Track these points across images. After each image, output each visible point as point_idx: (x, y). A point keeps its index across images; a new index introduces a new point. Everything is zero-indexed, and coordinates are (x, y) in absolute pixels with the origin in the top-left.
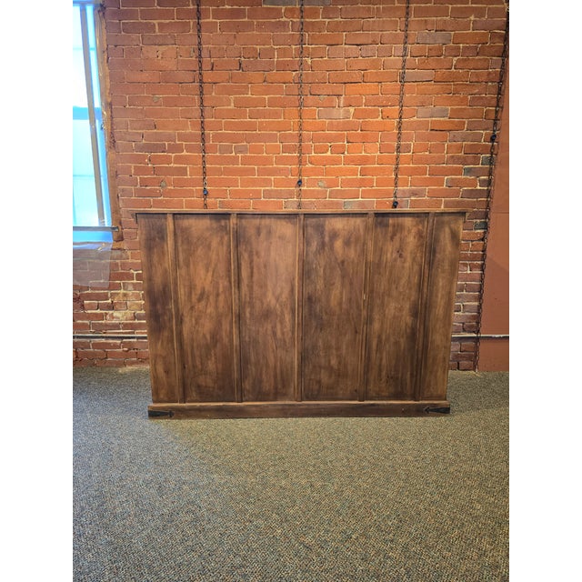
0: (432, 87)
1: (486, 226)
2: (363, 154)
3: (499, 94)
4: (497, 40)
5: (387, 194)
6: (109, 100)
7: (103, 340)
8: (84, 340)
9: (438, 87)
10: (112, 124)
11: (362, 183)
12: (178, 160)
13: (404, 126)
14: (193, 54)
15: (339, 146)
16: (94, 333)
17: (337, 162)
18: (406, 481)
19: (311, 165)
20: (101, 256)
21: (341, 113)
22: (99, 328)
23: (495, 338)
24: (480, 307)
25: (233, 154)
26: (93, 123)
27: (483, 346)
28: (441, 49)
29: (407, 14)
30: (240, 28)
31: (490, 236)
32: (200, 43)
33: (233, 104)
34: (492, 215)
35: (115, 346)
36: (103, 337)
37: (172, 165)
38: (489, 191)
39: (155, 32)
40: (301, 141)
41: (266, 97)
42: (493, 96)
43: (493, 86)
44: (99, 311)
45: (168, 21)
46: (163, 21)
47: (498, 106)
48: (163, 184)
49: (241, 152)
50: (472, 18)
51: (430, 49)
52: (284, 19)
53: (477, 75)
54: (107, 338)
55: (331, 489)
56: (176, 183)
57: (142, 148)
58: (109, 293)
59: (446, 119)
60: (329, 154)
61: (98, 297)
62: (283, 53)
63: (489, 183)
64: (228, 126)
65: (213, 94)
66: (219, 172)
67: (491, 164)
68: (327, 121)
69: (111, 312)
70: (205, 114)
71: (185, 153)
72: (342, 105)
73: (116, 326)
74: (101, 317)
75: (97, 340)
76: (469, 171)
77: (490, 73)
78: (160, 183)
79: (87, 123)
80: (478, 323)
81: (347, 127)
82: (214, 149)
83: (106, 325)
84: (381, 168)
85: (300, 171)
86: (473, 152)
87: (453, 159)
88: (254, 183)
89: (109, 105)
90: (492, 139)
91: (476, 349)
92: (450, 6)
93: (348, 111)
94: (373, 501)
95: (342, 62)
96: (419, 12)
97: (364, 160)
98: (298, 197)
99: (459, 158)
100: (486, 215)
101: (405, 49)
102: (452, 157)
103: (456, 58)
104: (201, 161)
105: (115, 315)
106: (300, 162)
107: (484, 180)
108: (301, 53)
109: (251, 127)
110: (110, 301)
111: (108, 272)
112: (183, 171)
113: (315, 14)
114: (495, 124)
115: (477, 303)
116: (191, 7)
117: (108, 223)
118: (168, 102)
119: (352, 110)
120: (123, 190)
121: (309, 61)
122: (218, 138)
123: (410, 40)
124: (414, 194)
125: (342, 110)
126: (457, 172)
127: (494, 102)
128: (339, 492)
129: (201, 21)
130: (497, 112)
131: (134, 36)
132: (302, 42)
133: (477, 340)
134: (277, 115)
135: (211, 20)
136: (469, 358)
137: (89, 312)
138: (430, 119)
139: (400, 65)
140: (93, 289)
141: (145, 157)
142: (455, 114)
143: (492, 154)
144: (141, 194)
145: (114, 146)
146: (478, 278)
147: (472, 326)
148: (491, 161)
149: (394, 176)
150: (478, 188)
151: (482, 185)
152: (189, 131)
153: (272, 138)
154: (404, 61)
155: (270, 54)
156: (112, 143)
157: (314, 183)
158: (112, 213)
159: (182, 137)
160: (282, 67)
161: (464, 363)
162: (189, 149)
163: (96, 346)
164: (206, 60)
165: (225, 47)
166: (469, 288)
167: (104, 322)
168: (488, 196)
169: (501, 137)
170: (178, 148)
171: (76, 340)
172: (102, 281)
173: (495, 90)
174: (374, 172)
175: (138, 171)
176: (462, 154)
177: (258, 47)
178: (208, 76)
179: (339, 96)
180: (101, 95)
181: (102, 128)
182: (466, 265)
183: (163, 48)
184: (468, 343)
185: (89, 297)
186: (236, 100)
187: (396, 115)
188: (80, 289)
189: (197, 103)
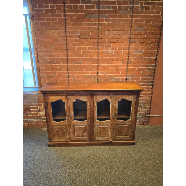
0: (139, 44)
1: (153, 85)
2: (117, 64)
3: (158, 46)
4: (159, 30)
5: (124, 76)
6: (36, 47)
7: (37, 121)
8: (31, 121)
10: (37, 55)
11: (117, 73)
12: (59, 66)
13: (130, 56)
14: (64, 33)
15: (110, 62)
16: (34, 119)
17: (109, 66)
18: (133, 168)
19: (101, 68)
20: (35, 96)
21: (111, 52)
22: (35, 117)
24: (150, 108)
25: (77, 64)
26: (31, 54)
27: (151, 119)
28: (141, 32)
29: (132, 21)
30: (79, 25)
31: (154, 88)
32: (66, 30)
33: (77, 49)
34: (155, 82)
35: (41, 122)
37: (57, 68)
38: (154, 75)
39: (51, 25)
40: (98, 60)
41: (87, 47)
42: (156, 47)
43: (157, 44)
44: (35, 112)
45: (55, 22)
46: (53, 22)
47: (158, 50)
48: (55, 74)
49: (79, 64)
50: (151, 23)
51: (138, 33)
52: (93, 22)
53: (152, 40)
54: (38, 120)
55: (113, 172)
56: (59, 73)
57: (48, 63)
58: (38, 107)
59: (142, 54)
60: (107, 64)
61: (35, 108)
62: (93, 33)
63: (154, 73)
64: (75, 56)
65: (70, 46)
66: (72, 70)
68: (106, 54)
69: (39, 112)
70: (68, 52)
71: (62, 64)
72: (111, 49)
73: (41, 116)
74: (36, 114)
76: (148, 69)
77: (156, 40)
78: (54, 73)
79: (29, 53)
80: (149, 112)
81: (113, 56)
82: (71, 63)
83: (38, 116)
84: (122, 69)
85: (98, 69)
86: (150, 63)
87: (144, 66)
88: (84, 73)
89: (36, 49)
90: (156, 60)
91: (149, 120)
92: (145, 19)
93: (113, 51)
94: (125, 176)
95: (111, 36)
96: (135, 21)
97: (117, 66)
98: (97, 77)
99: (146, 65)
100: (153, 82)
101: (131, 32)
102: (144, 65)
103: (146, 35)
104: (67, 66)
105: (40, 113)
106: (98, 67)
107: (153, 72)
108: (98, 33)
109: (83, 56)
110: (39, 109)
111: (38, 101)
112: (61, 70)
113: (103, 21)
114: (157, 55)
115: (149, 107)
116: (63, 17)
117: (37, 85)
118: (56, 48)
119: (114, 51)
120: (42, 76)
121: (101, 35)
122: (72, 59)
123: (132, 30)
124: (132, 76)
126: (145, 69)
128: (115, 173)
129: (66, 22)
130: (157, 52)
131: (44, 26)
132: (99, 29)
133: (149, 117)
134: (91, 52)
135: (69, 22)
136: (147, 122)
137: (32, 112)
138: (137, 54)
139: (129, 37)
140: (33, 105)
141: (49, 65)
142: (145, 52)
143: (155, 64)
144: (48, 77)
145: (38, 62)
146: (150, 100)
148: (155, 66)
149: (126, 71)
150: (151, 74)
151: (152, 73)
152: (63, 57)
153: (89, 59)
154: (130, 36)
155: (88, 33)
156: (38, 61)
157: (102, 73)
158: (38, 82)
159: (60, 59)
160: (93, 37)
161: (145, 123)
162: (63, 63)
163: (35, 122)
164: (68, 35)
165: (74, 31)
166: (147, 103)
167: (37, 115)
168: (154, 76)
169: (159, 59)
170: (59, 63)
171: (28, 121)
172: (36, 103)
173: (157, 45)
174: (120, 69)
175: (47, 70)
176: (147, 64)
177: (85, 31)
178: (69, 40)
179: (110, 46)
180: (33, 45)
181: (34, 56)
182: (147, 96)
183: (53, 31)
184: (146, 118)
185: (32, 108)
186: (78, 48)
187: (128, 52)
188: (29, 106)
189: (65, 49)
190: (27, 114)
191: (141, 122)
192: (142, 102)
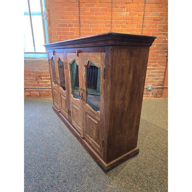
0: (154, 5)
2: (131, 28)
6: (48, 8)
7: (48, 90)
8: (42, 89)
9: (156, 5)
10: (49, 17)
12: (71, 30)
13: (145, 18)
15: (123, 25)
16: (44, 87)
17: (123, 30)
21: (125, 14)
22: (47, 86)
25: (89, 28)
26: (43, 16)
27: (164, 90)
36: (48, 89)
37: (69, 31)
40: (111, 23)
41: (101, 8)
44: (46, 80)
48: (66, 38)
49: (92, 27)
56: (71, 38)
57: (59, 26)
59: (158, 16)
60: (120, 28)
61: (46, 76)
64: (88, 18)
66: (85, 34)
68: (120, 16)
70: (80, 13)
71: (74, 27)
72: (125, 11)
74: (47, 82)
75: (46, 90)
76: (164, 34)
79: (41, 16)
80: (163, 83)
81: (127, 19)
82: (83, 26)
84: (137, 33)
86: (166, 28)
87: (160, 30)
89: (48, 10)
91: (162, 91)
93: (127, 13)
99: (162, 29)
102: (159, 29)
104: (79, 30)
106: (111, 31)
109: (95, 18)
110: (50, 77)
112: (73, 33)
115: (163, 77)
119: (128, 12)
120: (53, 40)
122: (85, 22)
125: (125, 13)
126: (161, 34)
134: (103, 14)
136: (160, 94)
137: (43, 80)
138: (153, 16)
140: (44, 73)
141: (60, 29)
142: (161, 15)
145: (50, 25)
146: (165, 69)
147: (161, 84)
150: (167, 40)
152: (75, 19)
153: (102, 22)
159: (72, 22)
161: (158, 95)
163: (46, 91)
166: (162, 72)
167: (48, 84)
170: (71, 26)
171: (39, 89)
172: (47, 71)
175: (58, 33)
178: (81, 0)
179: (124, 8)
180: (46, 7)
181: (46, 19)
182: (161, 65)
184: (160, 89)
185: (43, 76)
186: (91, 9)
187: (143, 15)
188: (41, 73)
189: (78, 10)
190: (38, 82)
191: (154, 94)
192: (156, 71)
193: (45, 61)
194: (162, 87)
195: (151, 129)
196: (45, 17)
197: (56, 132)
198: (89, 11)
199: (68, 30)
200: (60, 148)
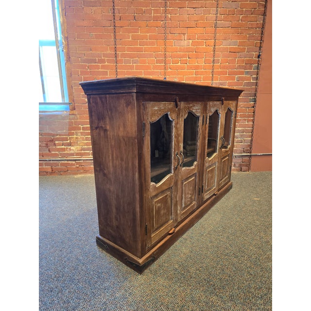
0: (230, 30)
1: (255, 101)
2: (196, 64)
3: (262, 34)
4: (261, 7)
6: (66, 35)
7: (66, 162)
8: (55, 162)
9: (233, 30)
10: (68, 48)
11: (196, 79)
12: (103, 67)
13: (216, 50)
14: (110, 11)
15: (184, 60)
16: (61, 158)
17: (183, 68)
19: (170, 70)
20: (64, 118)
21: (186, 43)
22: (64, 155)
23: (259, 155)
24: (252, 140)
25: (131, 64)
26: (58, 47)
27: (253, 159)
28: (234, 11)
31: (257, 105)
32: (114, 6)
34: (258, 95)
35: (72, 165)
36: (66, 160)
37: (100, 70)
38: (257, 83)
40: (165, 57)
41: (148, 34)
42: (258, 35)
43: (259, 30)
44: (63, 147)
47: (261, 40)
49: (135, 63)
51: (229, 11)
53: (252, 24)
54: (68, 160)
57: (85, 61)
58: (68, 137)
59: (237, 46)
60: (179, 64)
61: (63, 139)
62: (156, 11)
63: (257, 79)
64: (129, 49)
65: (121, 33)
66: (124, 73)
67: (258, 69)
68: (179, 47)
69: (69, 147)
70: (117, 43)
71: (106, 64)
72: (186, 39)
73: (72, 154)
74: (64, 150)
75: (63, 162)
76: (247, 73)
77: (257, 24)
78: (93, 79)
79: (55, 48)
80: (250, 148)
81: (188, 50)
82: (121, 61)
83: (67, 154)
84: (206, 72)
85: (165, 73)
86: (249, 63)
87: (240, 67)
89: (66, 38)
90: (259, 57)
91: (250, 161)
93: (189, 42)
95: (186, 16)
97: (197, 67)
99: (243, 66)
100: (255, 95)
101: (217, 11)
102: (239, 66)
103: (242, 16)
104: (115, 68)
105: (71, 149)
106: (165, 68)
107: (255, 77)
108: (166, 11)
109: (140, 50)
110: (69, 141)
111: (68, 126)
112: (106, 73)
114: (260, 49)
115: (250, 139)
117: (67, 100)
118: (97, 37)
119: (191, 41)
120: (75, 83)
121: (169, 16)
122: (124, 55)
123: (219, 6)
124: (221, 84)
125: (186, 42)
126: (242, 73)
127: (260, 38)
130: (261, 43)
131: (79, 1)
132: (166, 6)
133: (251, 156)
134: (153, 44)
136: (246, 166)
137: (58, 147)
138: (229, 47)
139: (214, 19)
140: (60, 135)
141: (86, 66)
142: (241, 44)
143: (258, 64)
146: (251, 126)
147: (247, 150)
148: (258, 68)
149: (211, 76)
150: (252, 81)
151: (253, 79)
152: (109, 52)
153: (151, 56)
154: (217, 17)
155: (149, 12)
156: (68, 59)
157: (172, 79)
158: (69, 95)
159: (105, 55)
160: (156, 19)
161: (244, 168)
162: (109, 61)
163: (62, 164)
164: (117, 14)
165: (127, 8)
166: (247, 131)
167: (66, 152)
168: (256, 85)
169: (263, 56)
170: (103, 61)
171: (51, 162)
172: (65, 131)
173: (260, 32)
174: (202, 73)
175: (83, 73)
176: (244, 64)
177: (144, 8)
178: (118, 23)
179: (184, 34)
180: (62, 33)
181: (63, 51)
182: (245, 120)
183: (94, 8)
184: (246, 158)
185: (58, 139)
186: (132, 36)
187: (213, 44)
188: (54, 135)
189: (113, 37)
190: (49, 151)
191: (237, 165)
192: (239, 130)
193: (61, 115)
194: (249, 154)
195: (232, 223)
196: (60, 49)
197: (75, 231)
198: (130, 39)
199: (98, 67)
200: (81, 258)
